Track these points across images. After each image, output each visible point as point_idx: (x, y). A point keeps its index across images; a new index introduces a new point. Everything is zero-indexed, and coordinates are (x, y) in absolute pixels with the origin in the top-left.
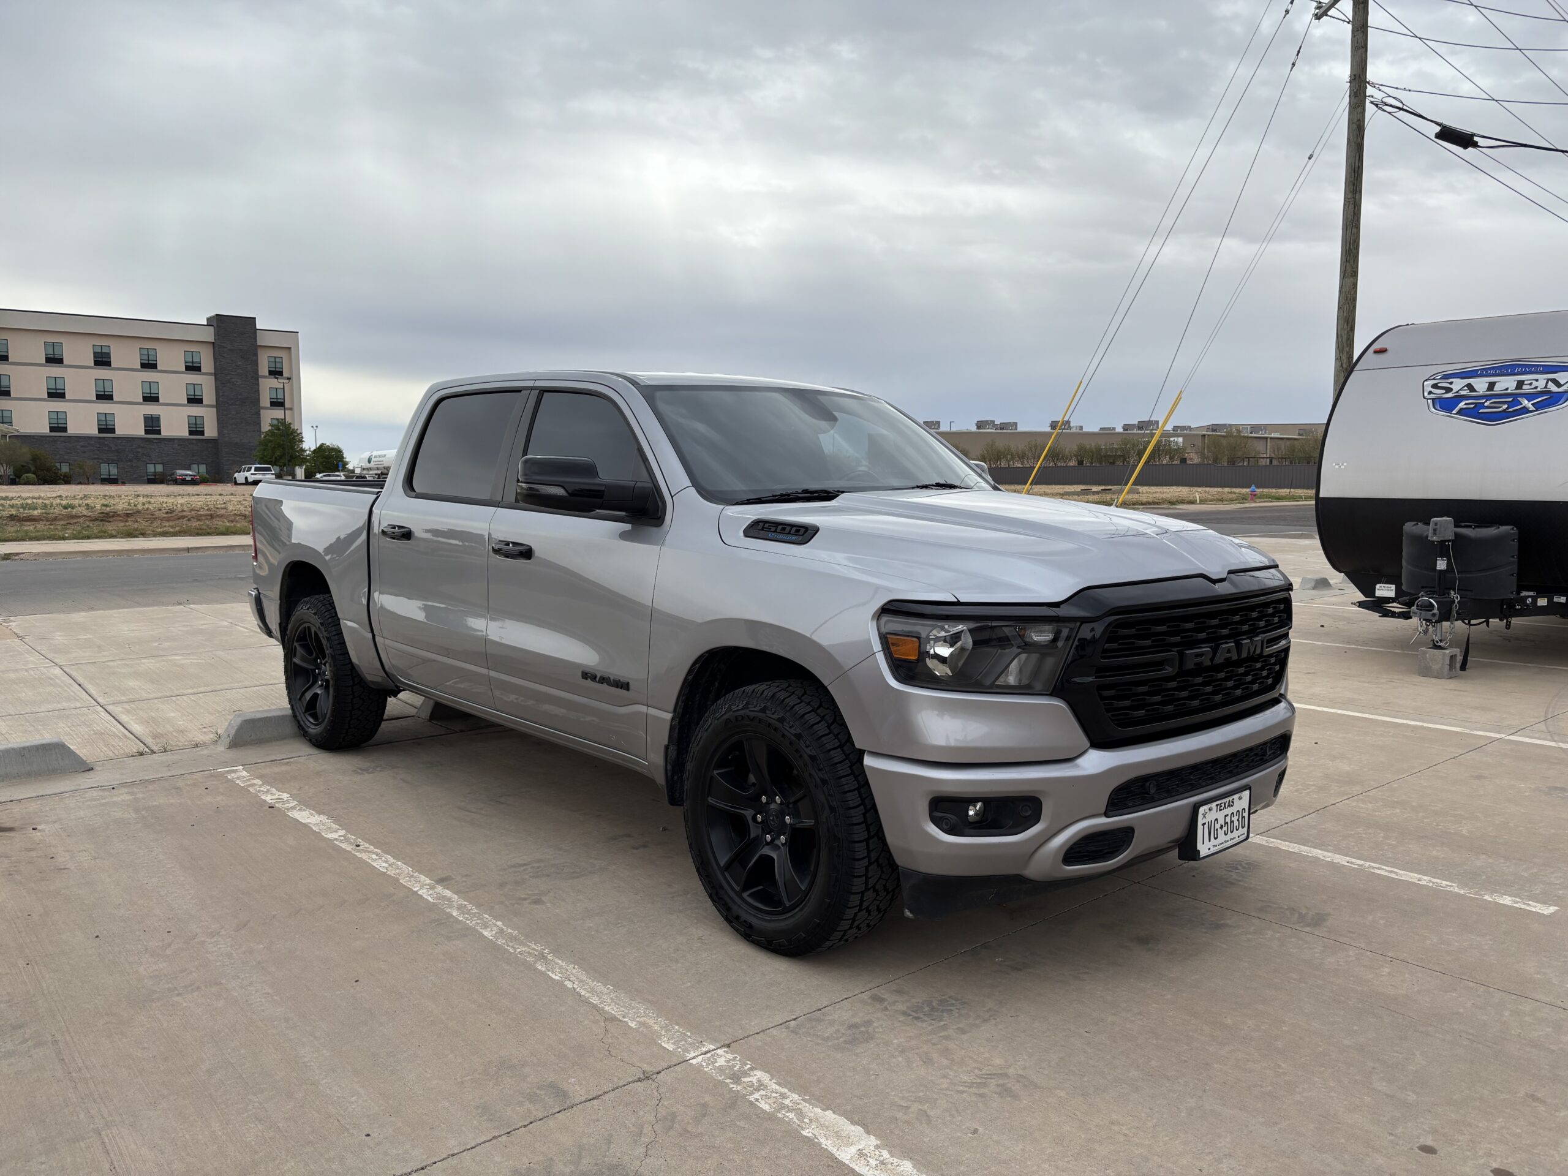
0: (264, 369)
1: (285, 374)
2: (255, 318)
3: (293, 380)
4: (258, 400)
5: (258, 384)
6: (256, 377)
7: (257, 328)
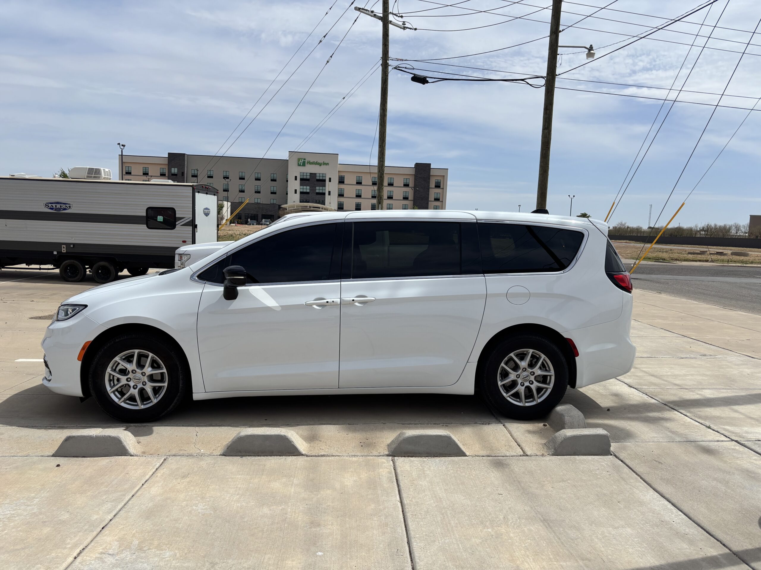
0: (432, 184)
1: (441, 187)
2: (430, 164)
3: (444, 189)
4: (428, 198)
5: (429, 191)
6: (428, 188)
7: (431, 168)
